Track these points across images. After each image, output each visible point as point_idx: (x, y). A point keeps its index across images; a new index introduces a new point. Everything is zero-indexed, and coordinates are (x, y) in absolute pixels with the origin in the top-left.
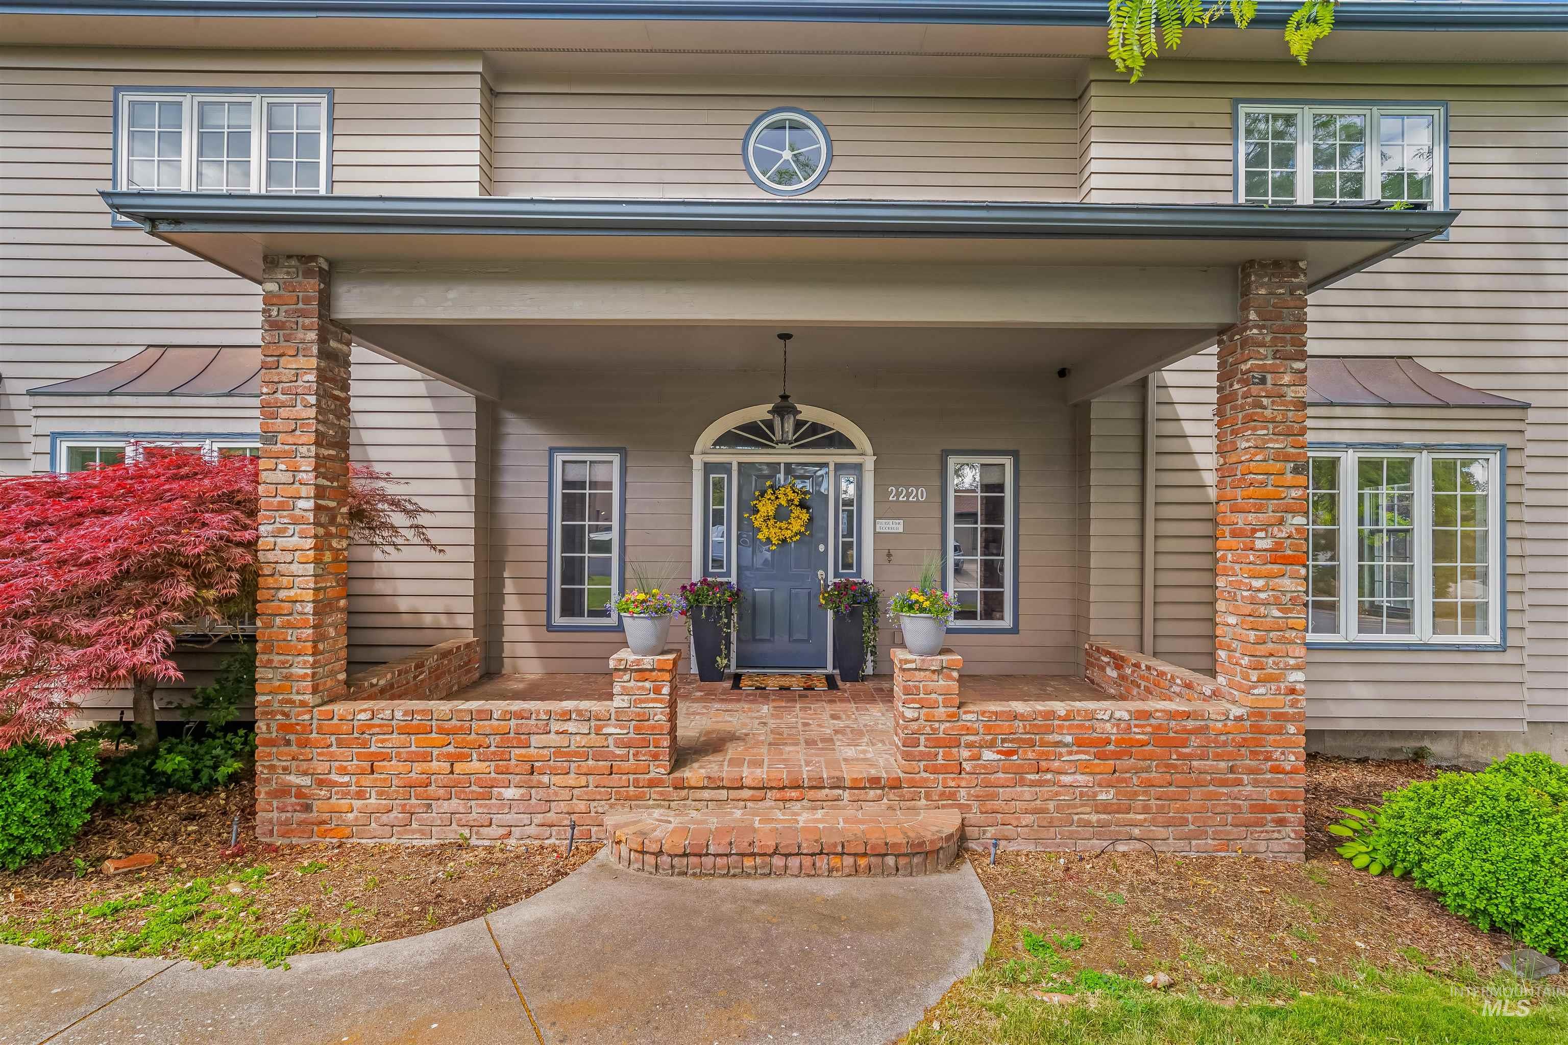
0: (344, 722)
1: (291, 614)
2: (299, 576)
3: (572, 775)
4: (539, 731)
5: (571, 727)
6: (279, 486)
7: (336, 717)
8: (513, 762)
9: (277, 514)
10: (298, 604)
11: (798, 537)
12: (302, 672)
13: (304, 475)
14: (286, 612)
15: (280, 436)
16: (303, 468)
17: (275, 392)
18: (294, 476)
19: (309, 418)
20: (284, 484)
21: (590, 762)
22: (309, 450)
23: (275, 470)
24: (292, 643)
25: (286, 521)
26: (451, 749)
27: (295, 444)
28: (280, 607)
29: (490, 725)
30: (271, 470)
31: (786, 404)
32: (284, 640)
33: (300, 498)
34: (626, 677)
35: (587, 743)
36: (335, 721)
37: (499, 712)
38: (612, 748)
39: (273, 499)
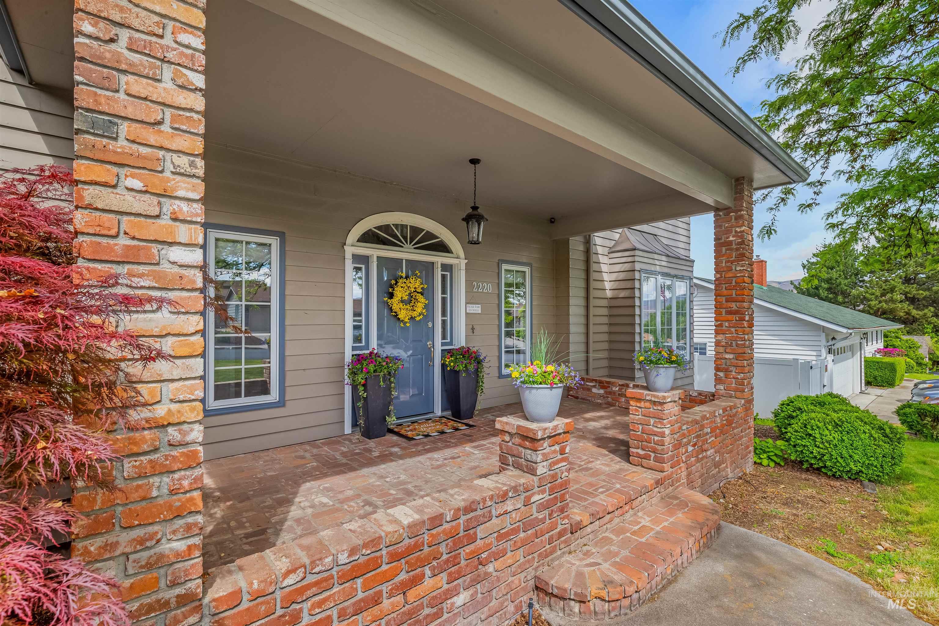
0: (259, 600)
1: (156, 450)
2: (172, 381)
3: (509, 554)
4: (486, 520)
5: (509, 506)
6: (125, 218)
7: (246, 597)
8: (463, 563)
9: (123, 269)
10: (170, 430)
11: (421, 317)
12: (180, 546)
13: (184, 207)
14: (145, 447)
15: (124, 128)
16: (181, 193)
17: (112, 40)
18: (159, 203)
19: (191, 110)
20: (139, 215)
21: (522, 535)
22: (192, 164)
23: (115, 187)
24: (160, 501)
25: (146, 284)
26: (403, 576)
27: (161, 148)
28: (132, 442)
29: (444, 531)
30: (105, 185)
31: (475, 212)
32: (144, 499)
33: (171, 244)
34: (545, 445)
35: (520, 517)
36: (245, 605)
37: (452, 512)
38: (535, 515)
39: (112, 242)
